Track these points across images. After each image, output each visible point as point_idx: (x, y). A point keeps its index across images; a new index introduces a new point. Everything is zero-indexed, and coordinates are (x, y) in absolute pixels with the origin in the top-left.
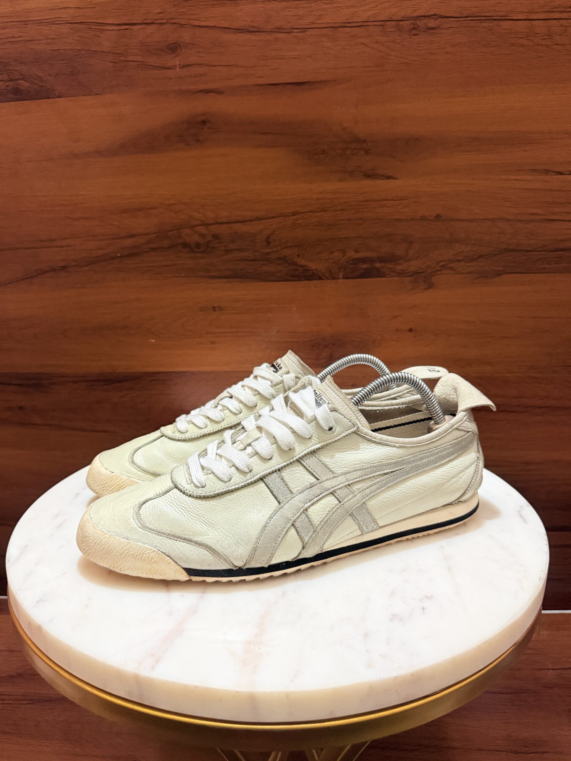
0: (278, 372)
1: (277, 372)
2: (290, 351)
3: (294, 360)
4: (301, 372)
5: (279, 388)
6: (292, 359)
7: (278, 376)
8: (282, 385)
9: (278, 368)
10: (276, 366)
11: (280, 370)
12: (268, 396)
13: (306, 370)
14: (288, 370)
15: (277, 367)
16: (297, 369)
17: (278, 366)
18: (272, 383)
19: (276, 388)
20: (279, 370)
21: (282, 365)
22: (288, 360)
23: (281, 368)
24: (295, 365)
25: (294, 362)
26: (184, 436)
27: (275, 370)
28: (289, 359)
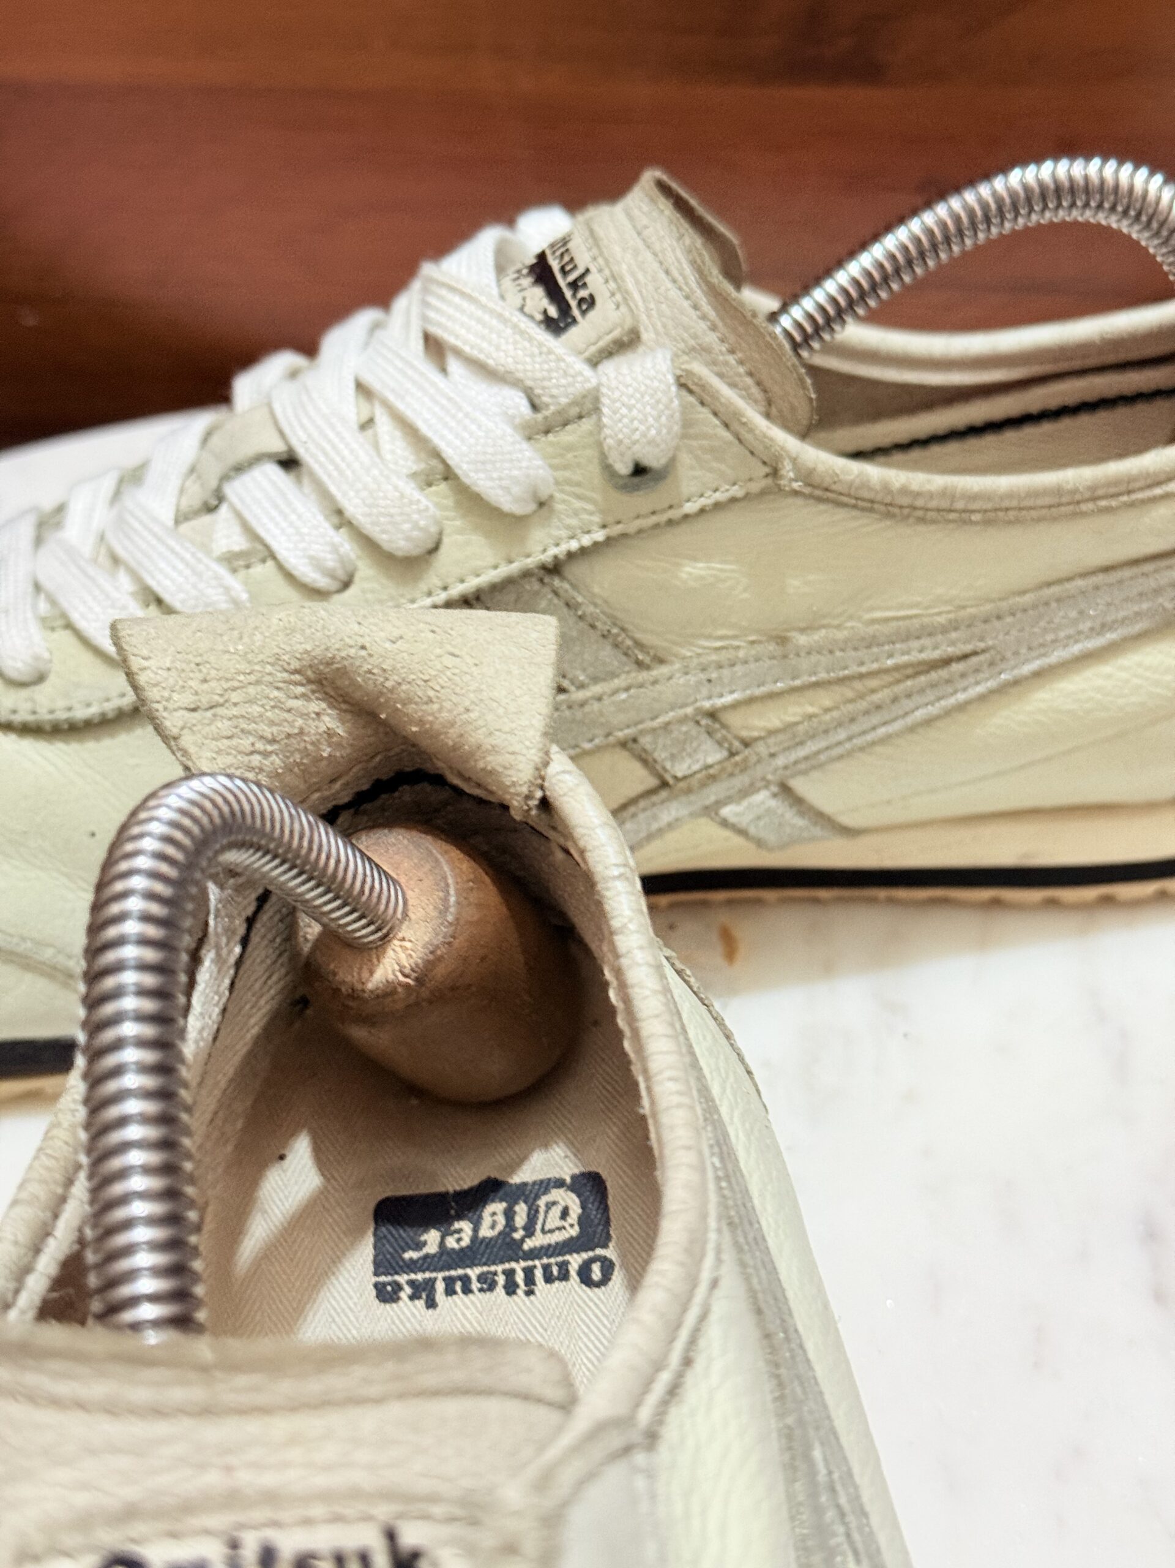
0: (573, 333)
1: (568, 326)
2: (650, 176)
3: (670, 258)
4: (711, 338)
5: (570, 448)
6: (657, 247)
7: (570, 359)
8: (586, 425)
9: (573, 303)
10: (562, 282)
11: (584, 313)
12: (507, 504)
13: (741, 330)
14: (628, 323)
15: (568, 294)
16: (685, 320)
17: (574, 286)
18: (535, 407)
19: (551, 444)
20: (576, 312)
21: (595, 284)
22: (636, 252)
23: (590, 302)
24: (674, 293)
25: (667, 272)
26: (28, 706)
27: (553, 312)
28: (640, 245)
